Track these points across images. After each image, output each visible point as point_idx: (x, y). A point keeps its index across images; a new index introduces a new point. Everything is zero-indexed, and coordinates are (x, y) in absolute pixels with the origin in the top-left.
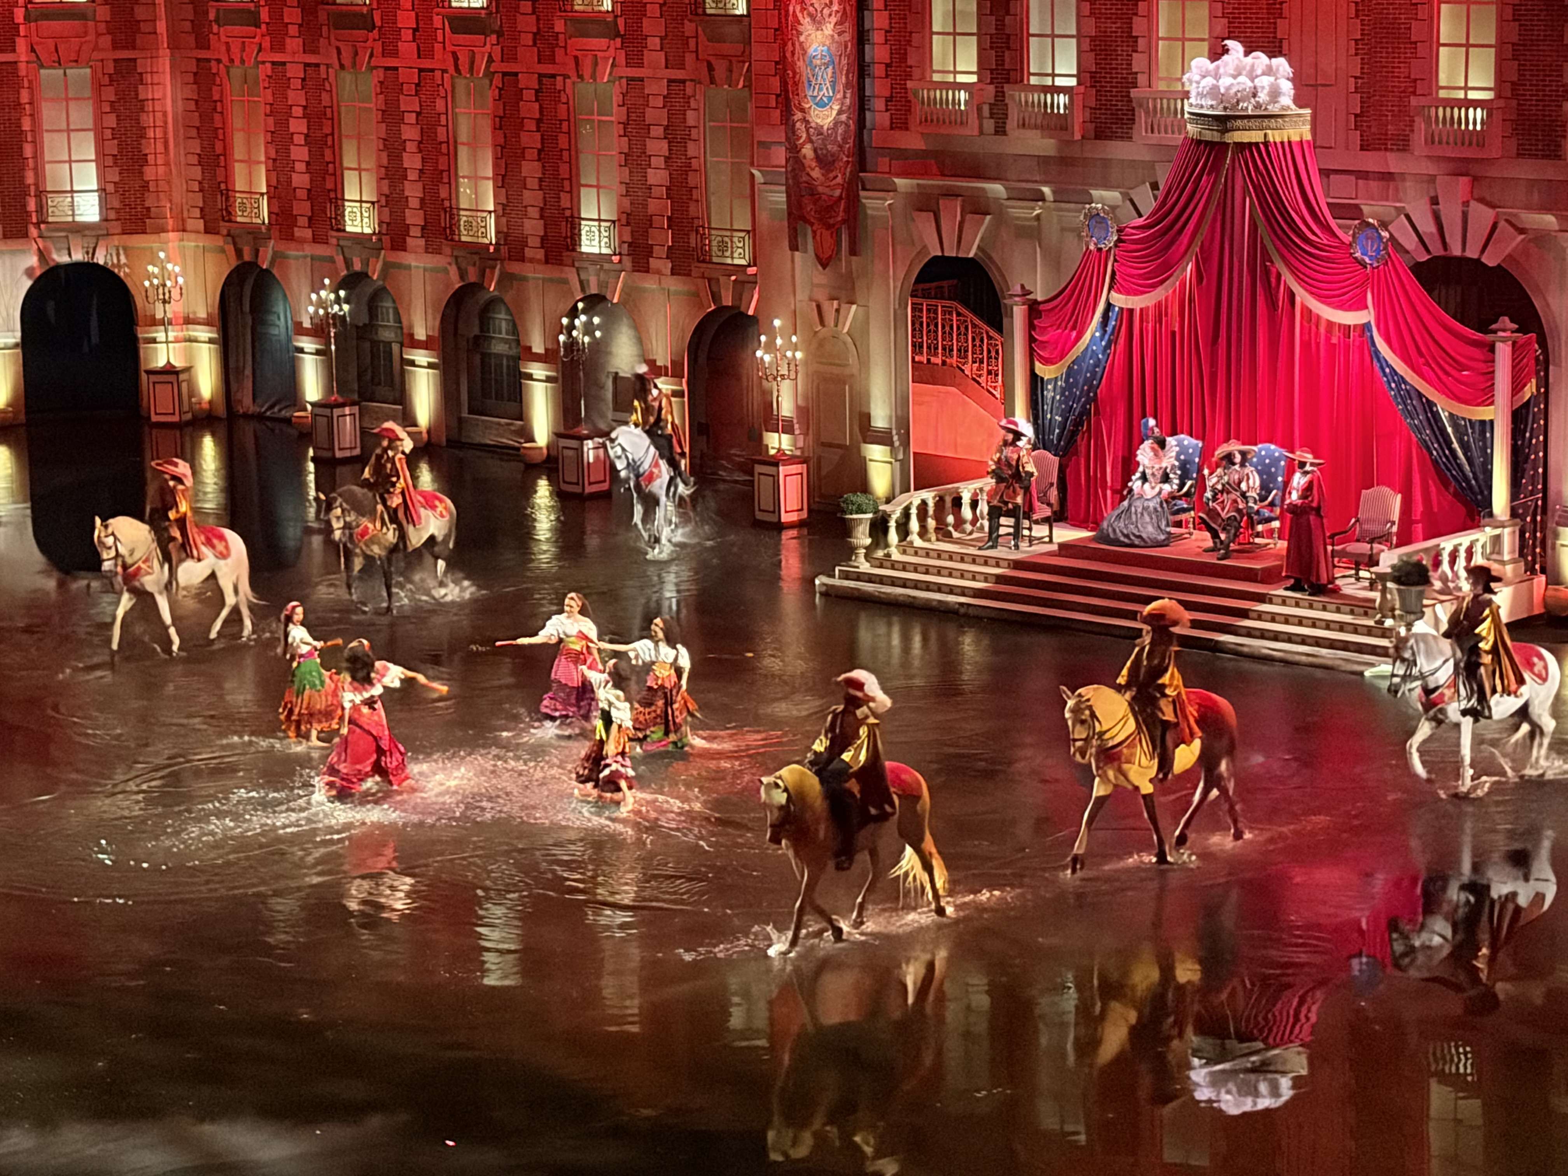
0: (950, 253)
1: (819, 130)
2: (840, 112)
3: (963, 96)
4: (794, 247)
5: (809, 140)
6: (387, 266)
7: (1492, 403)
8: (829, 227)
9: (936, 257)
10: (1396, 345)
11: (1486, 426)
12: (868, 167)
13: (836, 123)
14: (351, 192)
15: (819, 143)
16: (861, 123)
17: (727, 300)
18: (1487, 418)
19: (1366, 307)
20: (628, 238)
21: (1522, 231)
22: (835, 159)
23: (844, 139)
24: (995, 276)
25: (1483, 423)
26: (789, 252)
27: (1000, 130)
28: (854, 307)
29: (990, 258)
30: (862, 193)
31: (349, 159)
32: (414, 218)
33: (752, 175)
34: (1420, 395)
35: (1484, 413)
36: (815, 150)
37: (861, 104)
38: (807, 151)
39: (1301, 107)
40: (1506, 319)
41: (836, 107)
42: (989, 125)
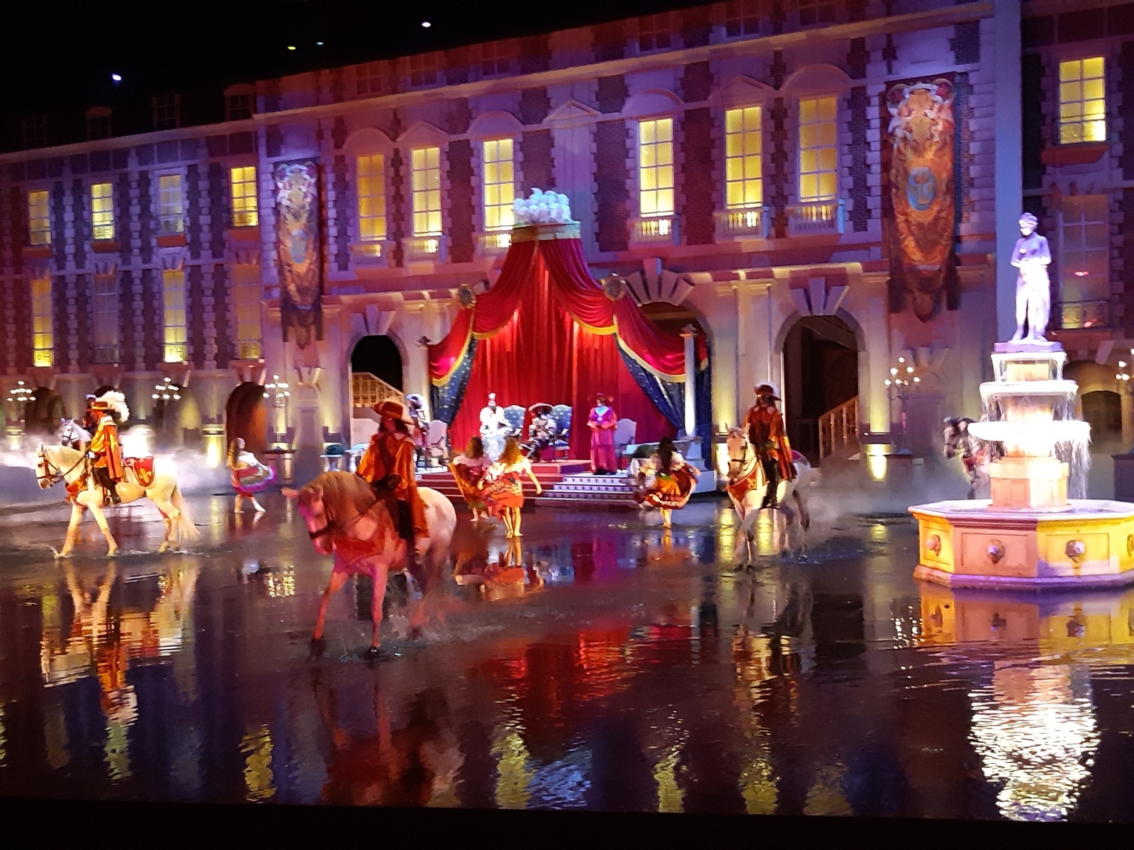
0: (373, 334)
1: (299, 275)
2: (310, 264)
3: (378, 247)
4: (285, 339)
5: (293, 281)
6: (58, 382)
7: (684, 373)
8: (305, 326)
9: (365, 337)
10: (630, 343)
11: (681, 386)
12: (326, 292)
13: (309, 270)
14: (38, 345)
15: (298, 283)
16: (321, 269)
17: (248, 379)
18: (681, 381)
19: (613, 324)
20: (192, 352)
21: (692, 284)
22: (307, 289)
23: (313, 279)
24: (397, 342)
25: (679, 384)
26: (282, 343)
27: (400, 263)
28: (318, 369)
29: (395, 335)
30: (323, 306)
31: (37, 327)
32: (73, 355)
33: (261, 304)
34: (645, 371)
35: (679, 378)
36: (297, 286)
37: (322, 259)
38: (292, 288)
39: (574, 220)
40: (691, 325)
41: (308, 262)
42: (394, 262)
